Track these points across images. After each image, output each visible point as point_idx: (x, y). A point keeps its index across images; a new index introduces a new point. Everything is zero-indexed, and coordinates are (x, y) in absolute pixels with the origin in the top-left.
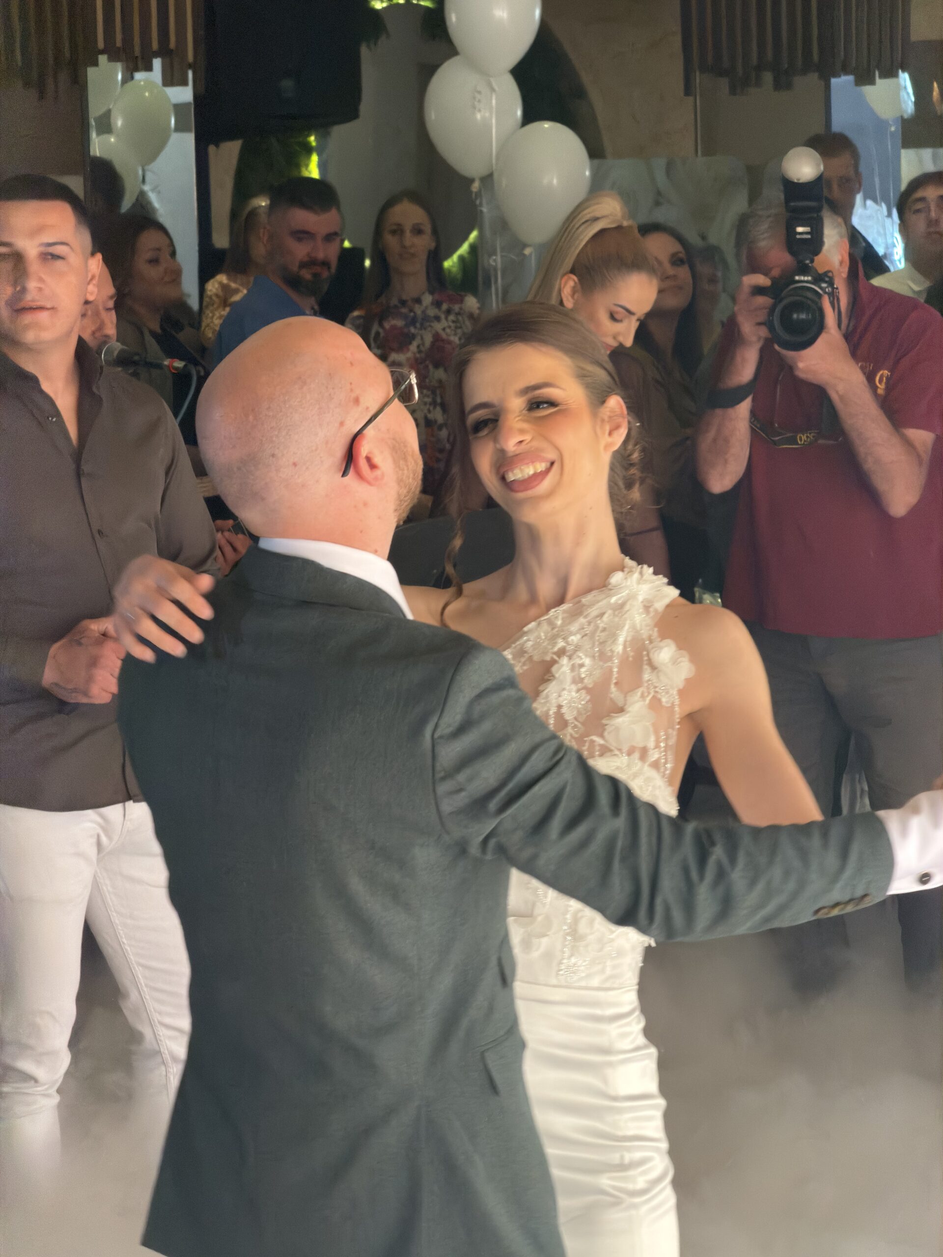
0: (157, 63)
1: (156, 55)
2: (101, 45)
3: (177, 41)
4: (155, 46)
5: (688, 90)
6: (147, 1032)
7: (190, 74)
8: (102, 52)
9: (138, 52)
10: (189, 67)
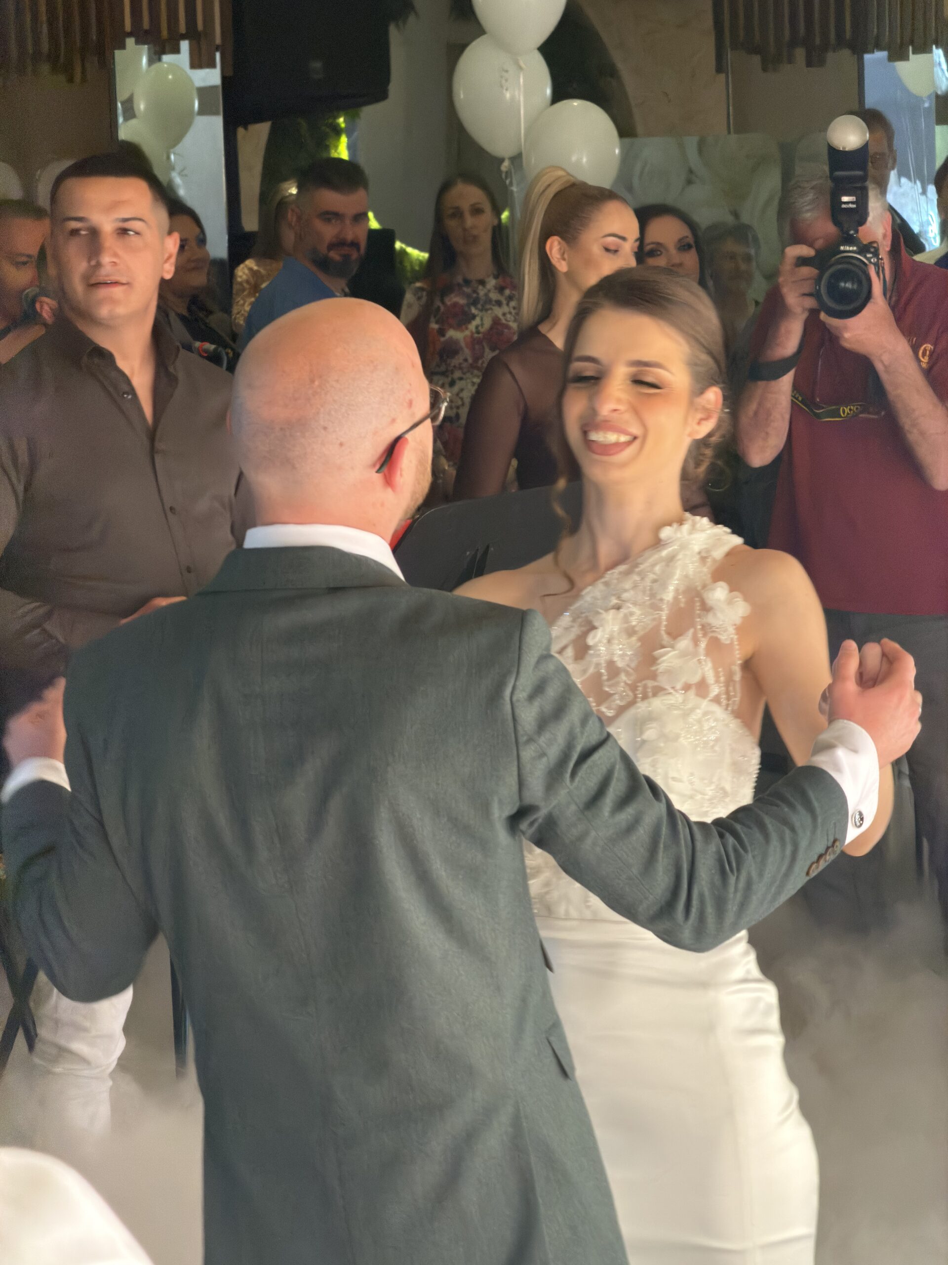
0: (185, 45)
1: (183, 37)
2: (128, 27)
3: (204, 22)
4: (182, 29)
5: (720, 69)
7: (218, 56)
8: (130, 35)
9: (165, 33)
10: (217, 49)
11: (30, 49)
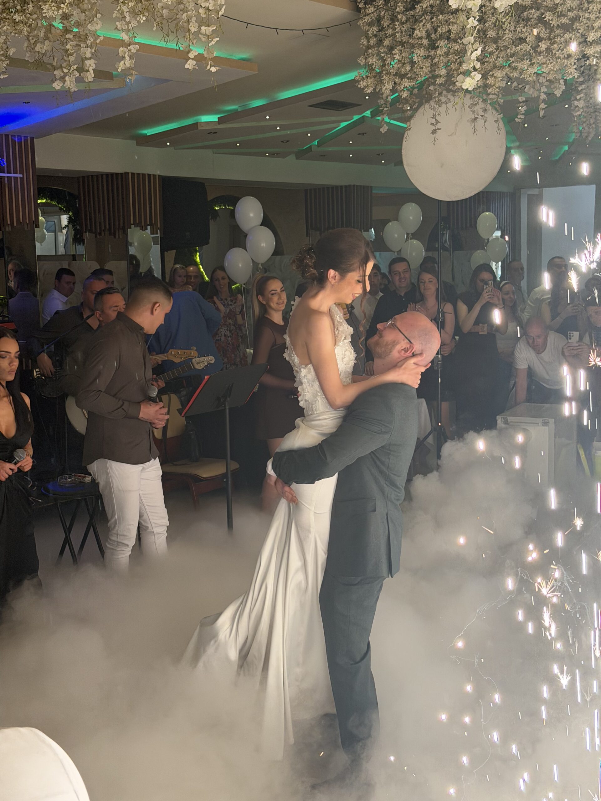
0: (149, 227)
1: (149, 225)
2: (132, 222)
3: (155, 221)
4: (148, 223)
5: (307, 235)
6: (149, 526)
7: (159, 231)
8: (132, 224)
9: (143, 224)
10: (159, 229)
11: (103, 228)
